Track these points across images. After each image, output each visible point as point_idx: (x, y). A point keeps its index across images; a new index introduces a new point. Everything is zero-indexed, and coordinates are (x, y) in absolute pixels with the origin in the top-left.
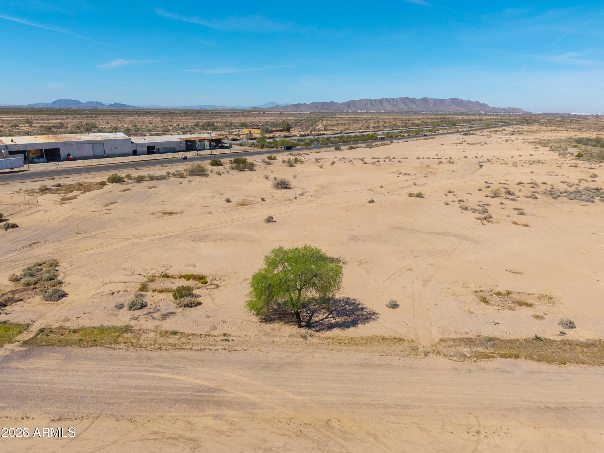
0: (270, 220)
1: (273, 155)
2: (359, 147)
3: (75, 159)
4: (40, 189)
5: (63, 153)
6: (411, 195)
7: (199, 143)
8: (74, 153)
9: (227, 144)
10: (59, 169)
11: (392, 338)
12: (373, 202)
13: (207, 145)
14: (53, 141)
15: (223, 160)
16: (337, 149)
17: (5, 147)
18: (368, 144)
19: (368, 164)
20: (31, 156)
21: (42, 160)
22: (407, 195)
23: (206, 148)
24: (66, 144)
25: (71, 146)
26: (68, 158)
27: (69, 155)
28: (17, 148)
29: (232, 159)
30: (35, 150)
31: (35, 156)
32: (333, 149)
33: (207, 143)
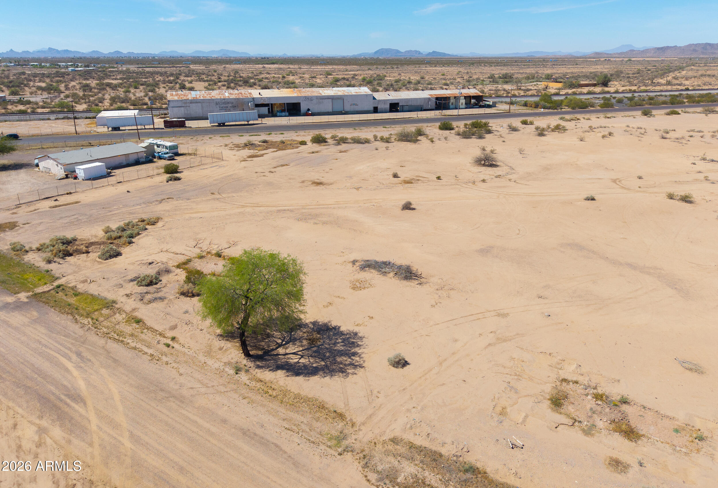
0: (407, 207)
1: (529, 119)
2: (688, 113)
3: (313, 114)
4: (245, 144)
5: (303, 108)
6: (671, 197)
7: (452, 101)
8: (314, 108)
9: (490, 102)
10: (289, 124)
11: (332, 409)
12: (593, 199)
13: (462, 103)
14: (295, 95)
15: (454, 124)
16: (646, 113)
17: (252, 100)
18: (706, 108)
19: (667, 139)
20: (276, 110)
21: (283, 114)
22: (664, 195)
23: (461, 107)
24: (307, 98)
25: (312, 100)
26: (306, 114)
27: (309, 110)
28: (262, 101)
29: (469, 122)
30: (280, 104)
31: (279, 109)
32: (639, 113)
33: (463, 101)
